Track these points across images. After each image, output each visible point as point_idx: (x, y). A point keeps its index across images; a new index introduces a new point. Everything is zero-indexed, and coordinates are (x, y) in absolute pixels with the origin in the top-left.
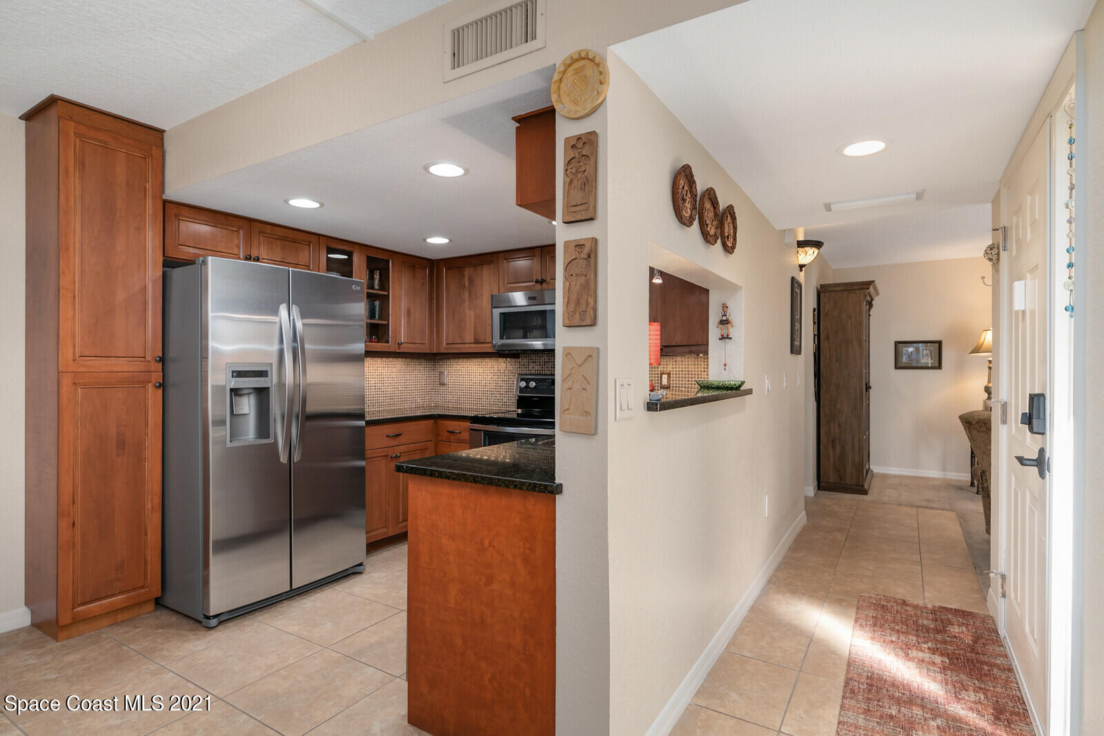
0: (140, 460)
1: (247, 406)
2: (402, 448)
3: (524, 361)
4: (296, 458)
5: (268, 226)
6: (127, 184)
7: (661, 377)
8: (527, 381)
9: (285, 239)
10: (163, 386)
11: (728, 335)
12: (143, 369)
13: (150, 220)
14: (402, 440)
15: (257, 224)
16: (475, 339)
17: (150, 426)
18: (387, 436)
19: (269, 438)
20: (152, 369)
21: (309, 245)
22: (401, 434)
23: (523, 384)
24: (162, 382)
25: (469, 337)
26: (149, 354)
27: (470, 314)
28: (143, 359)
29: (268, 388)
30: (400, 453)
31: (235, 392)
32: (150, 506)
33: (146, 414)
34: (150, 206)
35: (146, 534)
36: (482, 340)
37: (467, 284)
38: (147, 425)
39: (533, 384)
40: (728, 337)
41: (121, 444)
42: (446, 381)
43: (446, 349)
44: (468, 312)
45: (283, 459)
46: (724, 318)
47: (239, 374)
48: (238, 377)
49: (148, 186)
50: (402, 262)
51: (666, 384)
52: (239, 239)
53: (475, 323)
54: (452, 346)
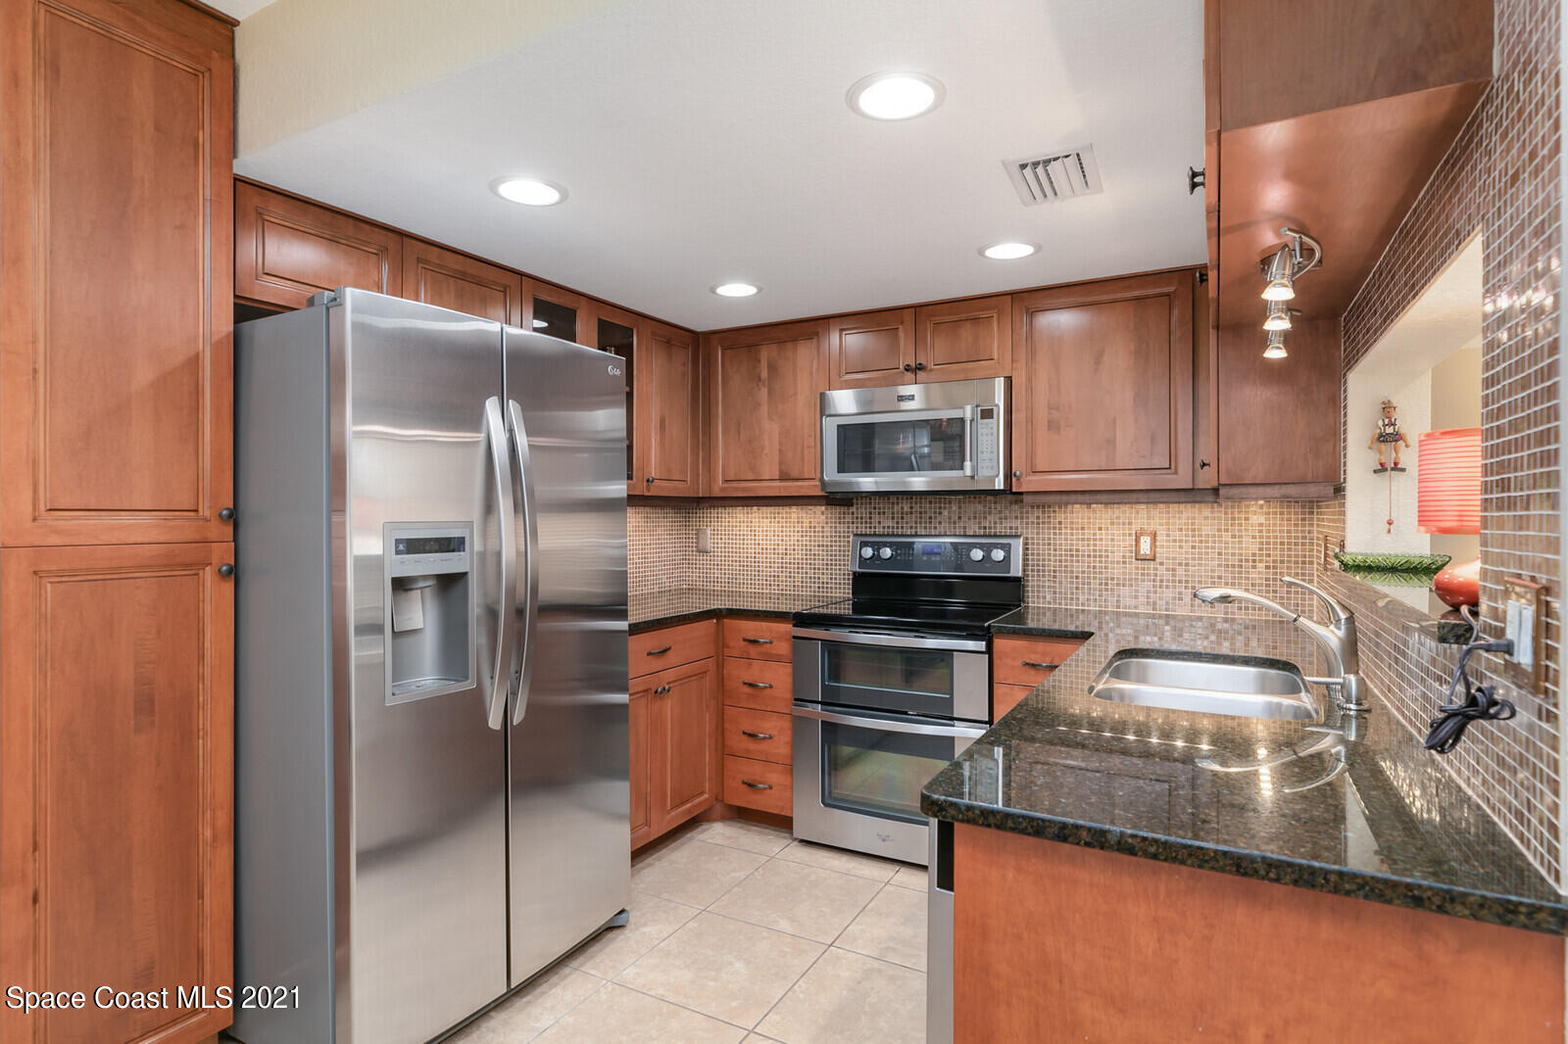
0: (186, 735)
1: (421, 614)
2: (671, 674)
3: (860, 510)
4: (518, 717)
5: (435, 249)
6: (157, 129)
7: (1137, 541)
8: (877, 546)
9: (462, 276)
10: (234, 573)
11: (1396, 464)
12: (190, 535)
13: (208, 211)
14: (672, 658)
15: (414, 242)
16: (781, 472)
17: (208, 659)
18: (649, 654)
19: (467, 678)
20: (213, 535)
21: (505, 292)
22: (669, 649)
23: (868, 552)
24: (233, 563)
25: (769, 468)
26: (207, 504)
27: (770, 432)
28: (192, 514)
29: (465, 574)
30: (668, 683)
31: (401, 585)
32: (208, 833)
33: (200, 633)
34: (208, 183)
35: (201, 896)
36: (795, 474)
37: (764, 374)
38: (201, 657)
39: (887, 552)
40: (1396, 468)
41: (145, 704)
42: (709, 546)
43: (723, 490)
44: (767, 425)
45: (494, 722)
46: (1390, 430)
47: (414, 546)
48: (408, 553)
49: (204, 136)
50: (653, 333)
51: (1148, 552)
52: (380, 273)
53: (781, 444)
54: (735, 485)
